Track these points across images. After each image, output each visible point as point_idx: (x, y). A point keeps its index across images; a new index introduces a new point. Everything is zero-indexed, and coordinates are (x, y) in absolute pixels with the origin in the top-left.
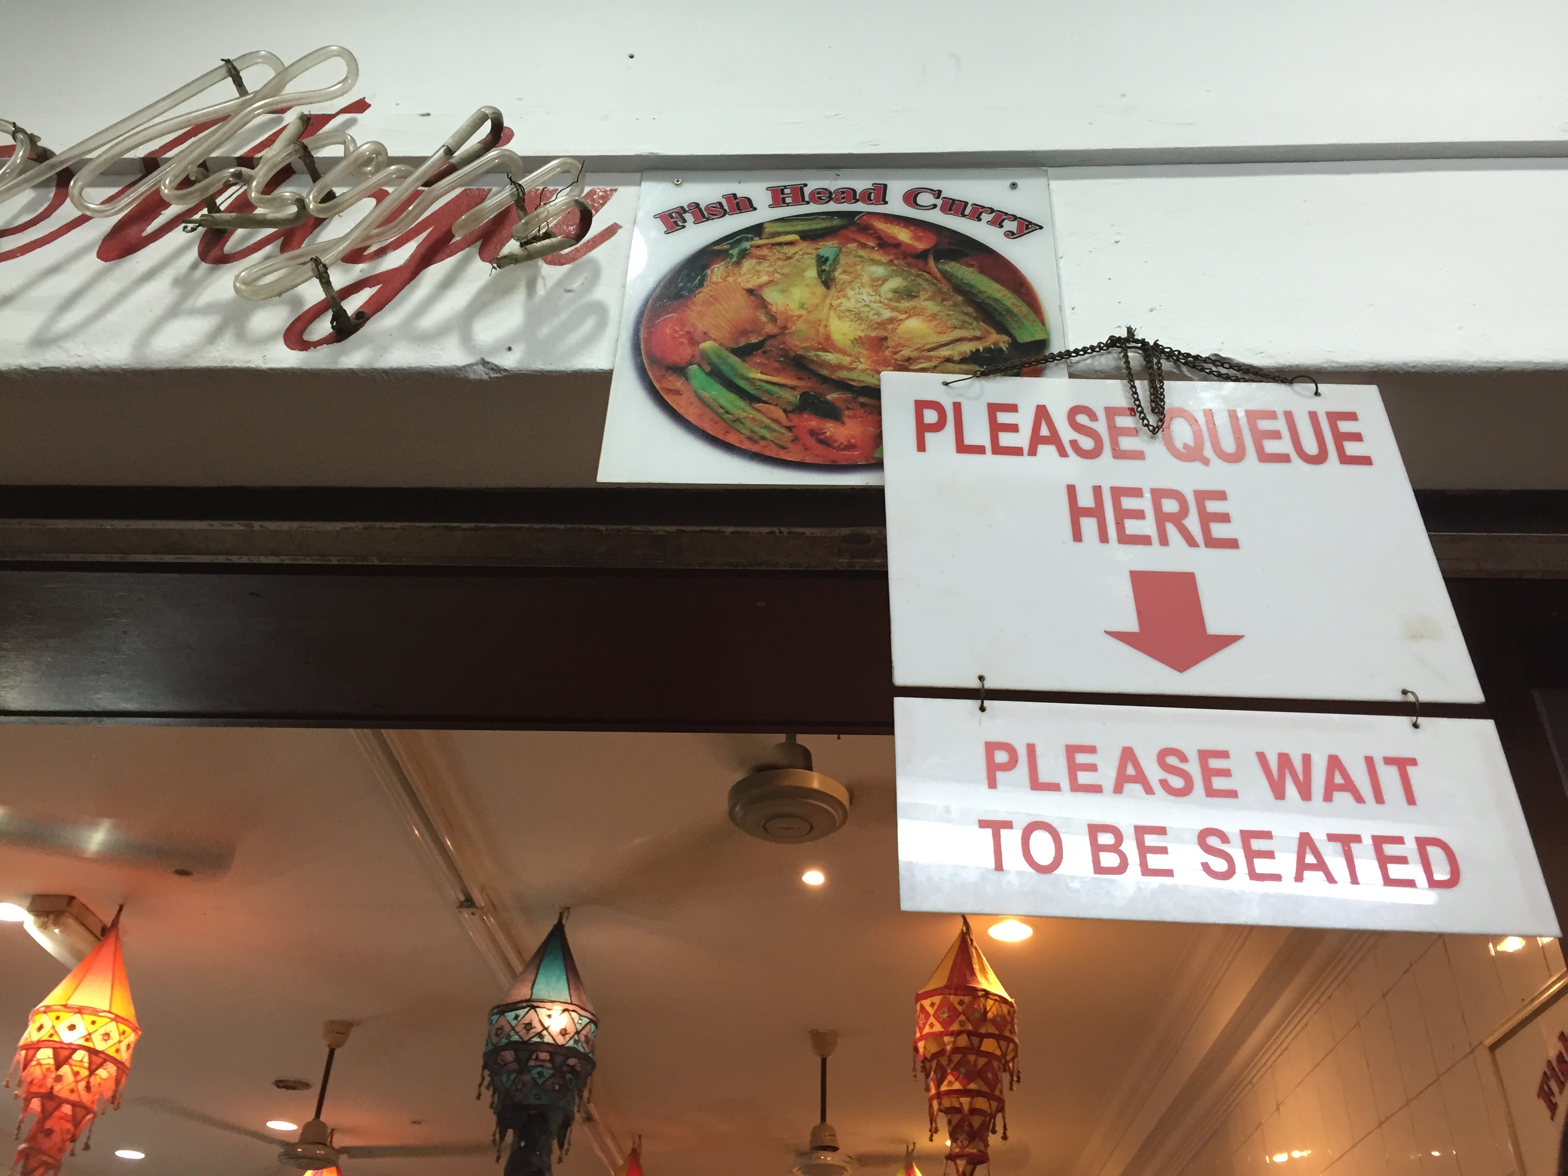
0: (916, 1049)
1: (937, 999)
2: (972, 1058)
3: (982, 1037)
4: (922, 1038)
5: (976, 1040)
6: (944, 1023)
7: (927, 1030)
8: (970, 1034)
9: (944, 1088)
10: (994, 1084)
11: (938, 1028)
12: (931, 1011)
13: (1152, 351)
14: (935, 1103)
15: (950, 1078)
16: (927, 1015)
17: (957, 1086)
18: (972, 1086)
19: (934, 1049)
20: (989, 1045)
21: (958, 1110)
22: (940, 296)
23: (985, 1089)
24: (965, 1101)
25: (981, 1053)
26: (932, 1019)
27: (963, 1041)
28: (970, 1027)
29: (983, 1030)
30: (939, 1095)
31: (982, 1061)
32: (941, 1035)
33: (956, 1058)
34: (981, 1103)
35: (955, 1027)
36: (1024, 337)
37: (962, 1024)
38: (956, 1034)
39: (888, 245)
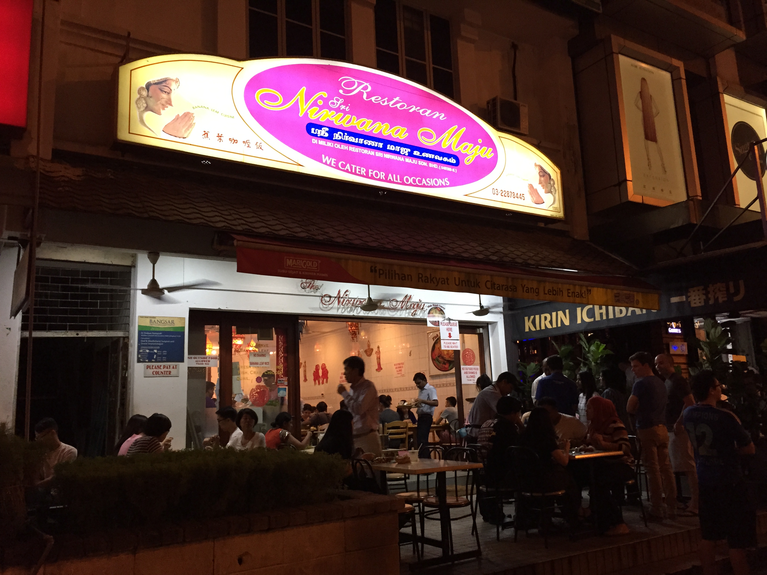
9: (352, 328)
13: (450, 319)
21: (354, 331)
39: (438, 310)
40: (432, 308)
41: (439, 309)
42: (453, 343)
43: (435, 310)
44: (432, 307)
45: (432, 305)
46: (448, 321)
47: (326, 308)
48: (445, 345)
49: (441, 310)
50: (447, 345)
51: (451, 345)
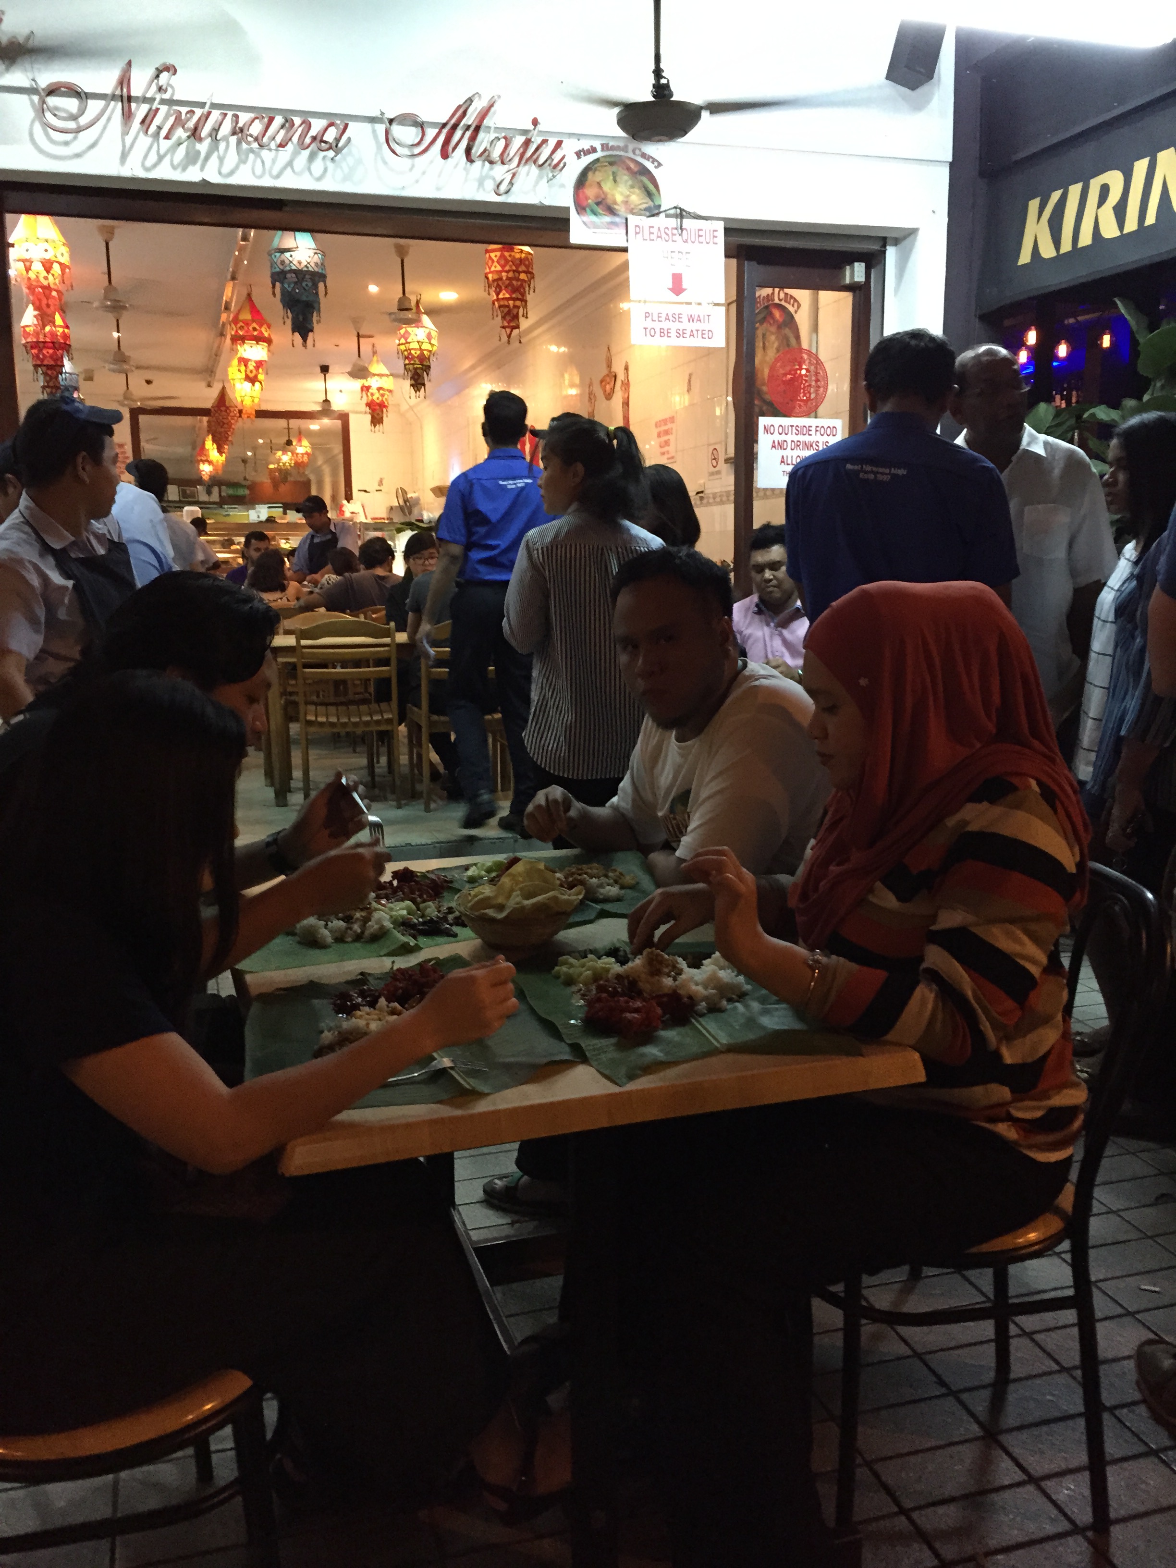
0: (487, 278)
1: (498, 254)
2: (514, 282)
3: (519, 273)
4: (490, 272)
5: (517, 274)
6: (503, 266)
7: (493, 269)
8: (514, 271)
9: (501, 296)
10: (523, 295)
11: (499, 268)
12: (495, 259)
13: (681, 210)
14: (496, 303)
15: (504, 291)
16: (493, 261)
17: (507, 296)
18: (514, 296)
19: (496, 277)
20: (523, 276)
21: (508, 306)
22: (640, 188)
23: (520, 297)
24: (511, 303)
25: (518, 279)
26: (496, 264)
27: (511, 275)
28: (514, 268)
29: (520, 269)
30: (498, 300)
31: (519, 283)
32: (500, 272)
33: (507, 282)
34: (518, 303)
35: (507, 268)
36: (657, 204)
37: (511, 266)
38: (507, 272)
39: (628, 169)
40: (598, 160)
41: (632, 165)
42: (691, 319)
43: (614, 168)
44: (599, 154)
45: (597, 144)
46: (673, 222)
47: (66, 143)
48: (649, 324)
49: (646, 172)
50: (657, 326)
51: (681, 327)
